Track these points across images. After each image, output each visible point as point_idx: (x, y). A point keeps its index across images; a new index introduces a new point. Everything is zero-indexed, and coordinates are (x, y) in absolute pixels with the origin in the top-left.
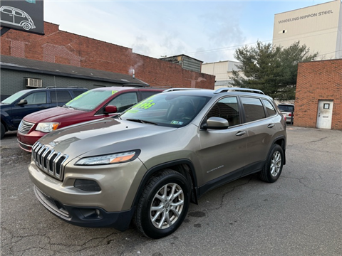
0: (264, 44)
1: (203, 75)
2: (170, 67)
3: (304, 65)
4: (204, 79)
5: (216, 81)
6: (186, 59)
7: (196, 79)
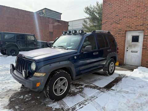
4: (60, 24)
5: (69, 25)
6: (48, 11)
7: (53, 23)
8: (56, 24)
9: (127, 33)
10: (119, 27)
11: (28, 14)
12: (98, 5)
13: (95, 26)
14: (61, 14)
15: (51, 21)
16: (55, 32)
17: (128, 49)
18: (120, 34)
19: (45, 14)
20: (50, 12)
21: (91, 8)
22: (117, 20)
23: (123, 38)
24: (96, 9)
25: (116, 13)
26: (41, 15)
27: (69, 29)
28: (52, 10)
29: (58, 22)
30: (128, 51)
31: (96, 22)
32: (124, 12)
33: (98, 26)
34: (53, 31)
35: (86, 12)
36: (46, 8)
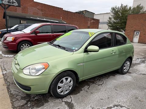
0: (124, 5)
1: (94, 19)
2: (79, 16)
3: (130, 16)
4: (94, 21)
7: (90, 21)
12: (122, 6)
21: (116, 8)
24: (120, 9)
35: (112, 12)
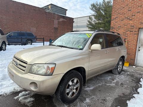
4: (65, 20)
5: (74, 22)
6: (54, 7)
7: (58, 19)
8: (61, 20)
9: (140, 31)
10: (131, 23)
11: (34, 9)
13: (100, 24)
14: (67, 10)
15: (56, 17)
16: (59, 28)
17: (140, 49)
18: (132, 31)
19: (50, 10)
20: (55, 8)
22: (129, 16)
23: (135, 37)
24: (102, 6)
25: (129, 8)
26: (46, 10)
27: (73, 25)
28: (58, 6)
29: (63, 18)
30: (140, 51)
31: (101, 19)
32: (139, 6)
33: (103, 23)
34: (58, 27)
35: (92, 9)
36: (51, 4)
